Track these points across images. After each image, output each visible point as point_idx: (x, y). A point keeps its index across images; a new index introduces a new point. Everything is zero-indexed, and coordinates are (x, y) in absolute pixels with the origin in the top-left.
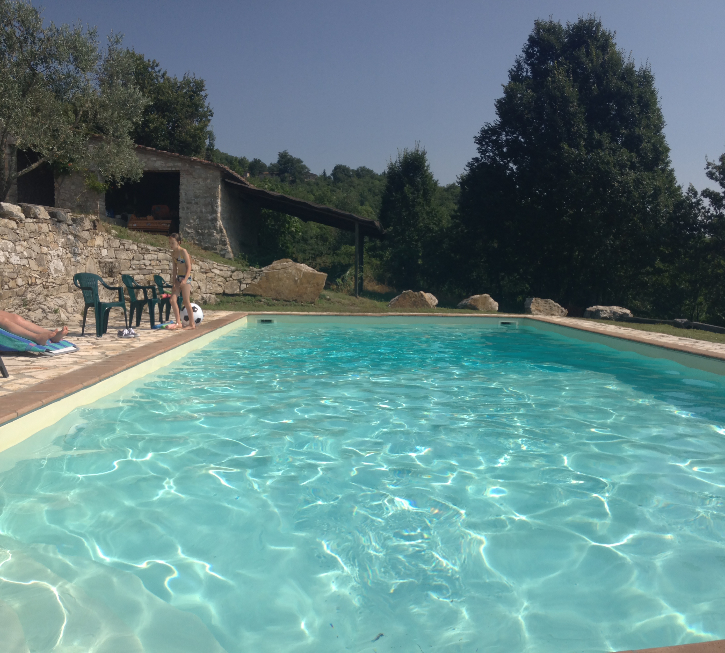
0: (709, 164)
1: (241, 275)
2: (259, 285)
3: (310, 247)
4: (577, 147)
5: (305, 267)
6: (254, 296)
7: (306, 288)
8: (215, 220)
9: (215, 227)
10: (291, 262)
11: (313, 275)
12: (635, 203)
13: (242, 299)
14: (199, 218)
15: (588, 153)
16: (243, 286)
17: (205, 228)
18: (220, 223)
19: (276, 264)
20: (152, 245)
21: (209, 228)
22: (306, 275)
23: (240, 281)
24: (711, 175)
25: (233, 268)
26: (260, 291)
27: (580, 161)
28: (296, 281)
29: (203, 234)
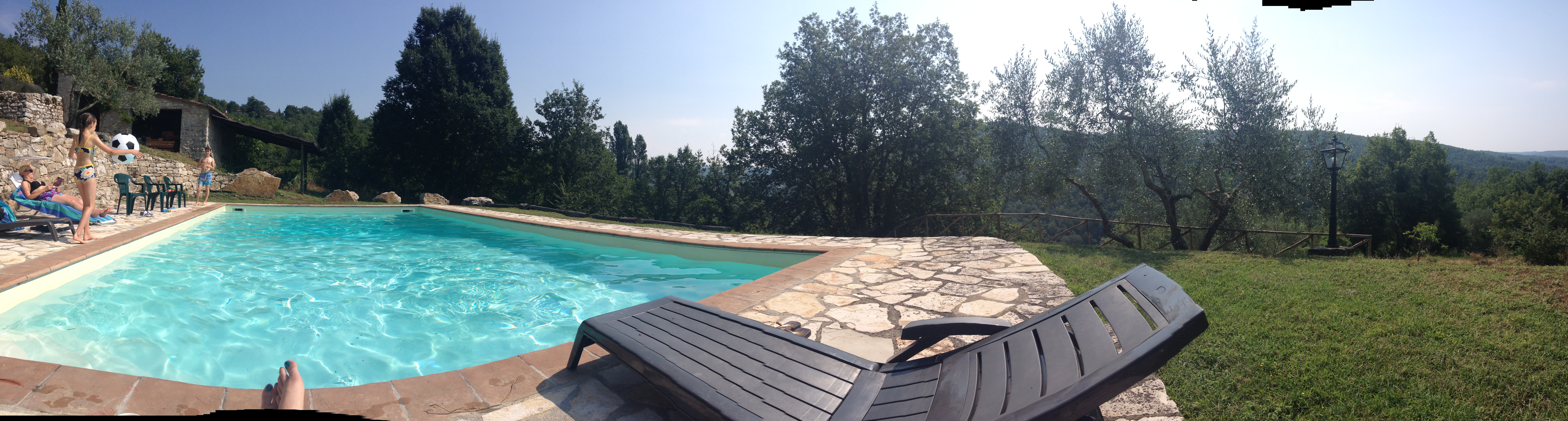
0: (537, 104)
1: (222, 178)
2: (234, 185)
3: (269, 161)
4: (452, 91)
5: (266, 174)
6: (230, 192)
7: (266, 188)
8: (204, 141)
9: (204, 146)
10: (256, 170)
11: (272, 179)
12: (492, 129)
13: (222, 194)
14: (193, 140)
15: (459, 95)
16: (223, 186)
17: (197, 147)
18: (207, 143)
19: (245, 171)
20: (162, 157)
21: (200, 146)
22: (266, 178)
23: (221, 182)
24: (539, 111)
25: (216, 173)
26: (234, 190)
27: (454, 101)
28: (260, 183)
29: (195, 151)
